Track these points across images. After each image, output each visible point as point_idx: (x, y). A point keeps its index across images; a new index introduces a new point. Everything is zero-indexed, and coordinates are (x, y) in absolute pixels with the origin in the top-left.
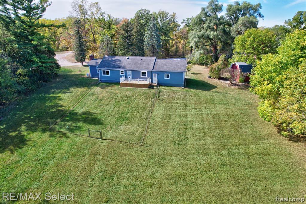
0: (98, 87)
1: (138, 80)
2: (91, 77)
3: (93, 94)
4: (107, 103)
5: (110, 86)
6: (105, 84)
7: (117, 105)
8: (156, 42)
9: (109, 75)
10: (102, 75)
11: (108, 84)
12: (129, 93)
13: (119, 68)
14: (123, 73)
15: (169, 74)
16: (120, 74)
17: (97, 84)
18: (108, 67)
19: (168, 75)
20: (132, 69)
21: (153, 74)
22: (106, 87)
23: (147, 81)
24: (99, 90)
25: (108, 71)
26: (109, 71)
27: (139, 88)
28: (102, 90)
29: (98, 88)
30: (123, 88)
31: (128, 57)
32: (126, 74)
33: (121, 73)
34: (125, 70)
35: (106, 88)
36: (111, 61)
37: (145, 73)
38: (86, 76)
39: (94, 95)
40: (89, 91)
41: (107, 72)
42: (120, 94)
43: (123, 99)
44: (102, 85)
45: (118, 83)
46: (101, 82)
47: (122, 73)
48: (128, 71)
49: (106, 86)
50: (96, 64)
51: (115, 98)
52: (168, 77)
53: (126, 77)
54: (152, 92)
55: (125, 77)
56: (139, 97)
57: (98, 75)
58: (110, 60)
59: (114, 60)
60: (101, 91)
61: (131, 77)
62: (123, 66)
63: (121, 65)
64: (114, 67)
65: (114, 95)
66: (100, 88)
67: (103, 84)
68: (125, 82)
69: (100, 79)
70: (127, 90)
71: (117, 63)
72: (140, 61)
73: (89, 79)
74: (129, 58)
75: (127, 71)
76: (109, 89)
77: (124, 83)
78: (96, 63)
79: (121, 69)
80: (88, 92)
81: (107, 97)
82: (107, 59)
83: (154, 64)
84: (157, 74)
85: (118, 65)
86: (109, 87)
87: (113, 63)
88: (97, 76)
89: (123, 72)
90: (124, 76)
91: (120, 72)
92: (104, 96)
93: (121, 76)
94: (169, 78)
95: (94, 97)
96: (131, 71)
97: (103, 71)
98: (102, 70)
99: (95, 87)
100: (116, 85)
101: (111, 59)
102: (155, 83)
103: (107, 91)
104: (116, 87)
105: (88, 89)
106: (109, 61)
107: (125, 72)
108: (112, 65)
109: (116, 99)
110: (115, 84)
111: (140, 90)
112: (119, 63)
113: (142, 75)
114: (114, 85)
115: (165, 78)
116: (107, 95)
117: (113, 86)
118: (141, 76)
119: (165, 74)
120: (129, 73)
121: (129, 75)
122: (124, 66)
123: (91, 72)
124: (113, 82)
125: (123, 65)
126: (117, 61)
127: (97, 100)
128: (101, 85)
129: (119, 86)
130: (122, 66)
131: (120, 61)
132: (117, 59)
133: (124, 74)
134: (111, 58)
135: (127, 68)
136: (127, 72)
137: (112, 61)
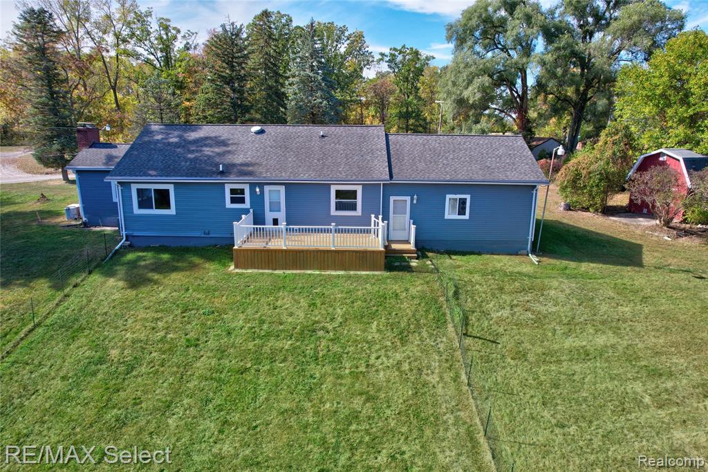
0: (110, 274)
1: (329, 231)
2: (85, 224)
3: (71, 329)
4: (162, 391)
5: (175, 269)
6: (149, 254)
7: (233, 401)
8: (325, 102)
9: (172, 211)
10: (137, 211)
11: (165, 257)
12: (294, 310)
13: (222, 173)
14: (242, 201)
15: (468, 197)
16: (229, 205)
17: (105, 262)
18: (167, 171)
19: (463, 202)
20: (285, 176)
21: (392, 199)
22: (156, 277)
23: (368, 232)
24: (117, 296)
25: (167, 191)
26: (171, 188)
27: (335, 269)
28: (131, 293)
29: (112, 282)
30: (254, 279)
31: (256, 128)
32: (258, 201)
33: (233, 201)
34: (253, 186)
35: (156, 282)
36: (177, 145)
37: (353, 194)
38: (64, 220)
39: (82, 329)
40: (51, 305)
41: (162, 199)
42: (242, 316)
43: (266, 349)
44: (133, 264)
45: (222, 249)
46: (130, 246)
47: (237, 196)
48: (267, 188)
49: (160, 268)
50: (106, 164)
51: (212, 344)
52: (462, 211)
53: (259, 219)
54: (414, 291)
55: (251, 216)
56: (356, 331)
57: (116, 213)
58: (171, 140)
59: (196, 141)
60: (128, 301)
61: (281, 215)
62: (241, 165)
63: (229, 159)
64: (197, 168)
65: (203, 324)
66: (121, 284)
67: (140, 258)
68: (257, 244)
69: (124, 233)
70: (277, 288)
71: (207, 151)
72: (316, 143)
73: (73, 234)
74: (261, 132)
75: (261, 185)
76: (172, 286)
77: (255, 251)
78: (110, 158)
79: (232, 178)
80: (43, 311)
81: (162, 340)
82: (159, 137)
83: (385, 153)
84: (408, 198)
85: (217, 160)
86: (174, 276)
87: (192, 152)
88: (112, 219)
89: (242, 192)
90: (246, 211)
91: (228, 196)
92: (143, 337)
93: (237, 215)
94: (467, 217)
95: (81, 350)
96: (282, 189)
97: (139, 191)
98: (134, 188)
99: (96, 278)
100: (210, 259)
101: (180, 137)
102: (407, 242)
103: (164, 302)
104: (212, 271)
105: (49, 292)
106: (169, 144)
107: (252, 192)
108: (186, 160)
109: (221, 352)
110: (202, 256)
111: (348, 285)
112: (218, 154)
113: (339, 207)
114: (196, 260)
115: (447, 216)
116: (160, 324)
117: (193, 266)
118: (333, 212)
119: (448, 197)
120: (275, 195)
121: (275, 207)
122: (247, 165)
123: (83, 202)
124: (192, 243)
125: (239, 159)
126: (206, 145)
127: (94, 374)
128: (129, 263)
129: (225, 265)
130: (234, 165)
131: (224, 143)
132: (207, 138)
133: (247, 205)
134: (176, 133)
135: (264, 174)
136: (262, 192)
137: (185, 144)
